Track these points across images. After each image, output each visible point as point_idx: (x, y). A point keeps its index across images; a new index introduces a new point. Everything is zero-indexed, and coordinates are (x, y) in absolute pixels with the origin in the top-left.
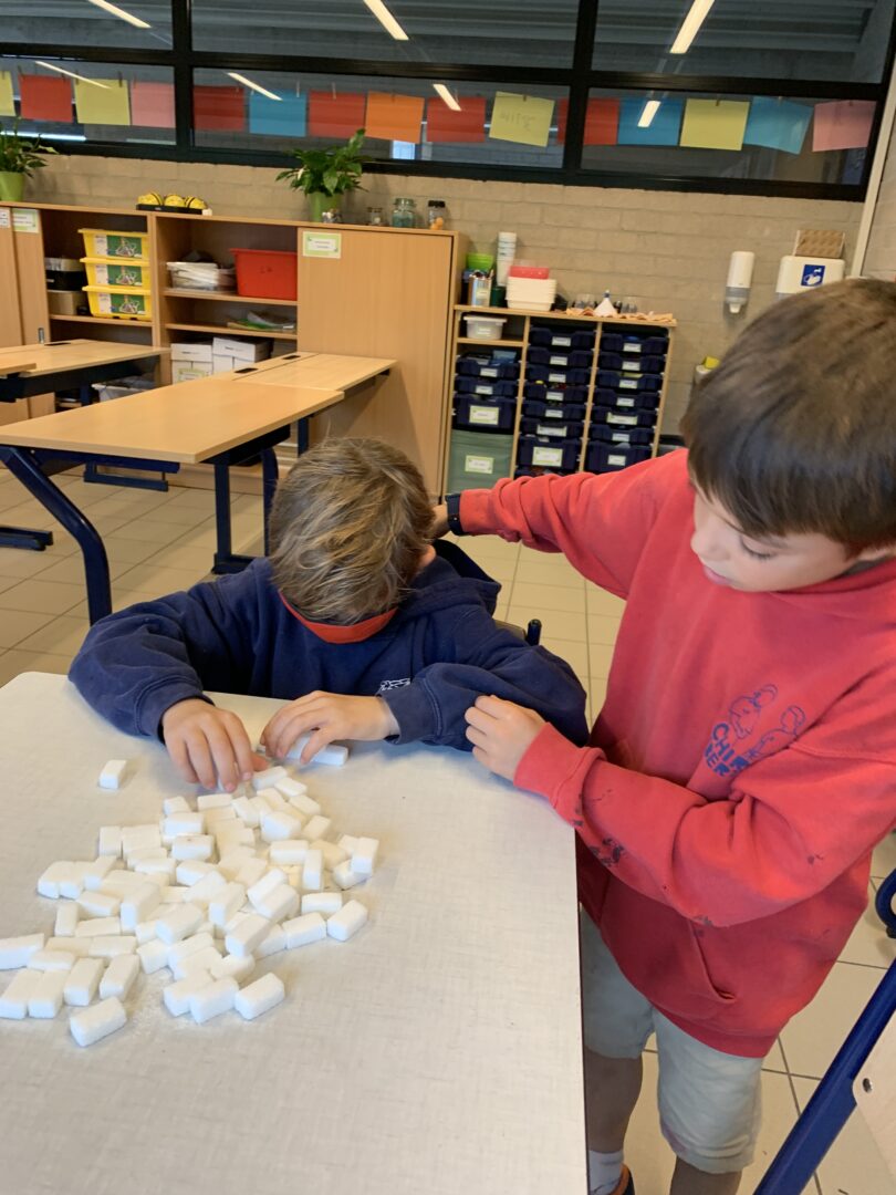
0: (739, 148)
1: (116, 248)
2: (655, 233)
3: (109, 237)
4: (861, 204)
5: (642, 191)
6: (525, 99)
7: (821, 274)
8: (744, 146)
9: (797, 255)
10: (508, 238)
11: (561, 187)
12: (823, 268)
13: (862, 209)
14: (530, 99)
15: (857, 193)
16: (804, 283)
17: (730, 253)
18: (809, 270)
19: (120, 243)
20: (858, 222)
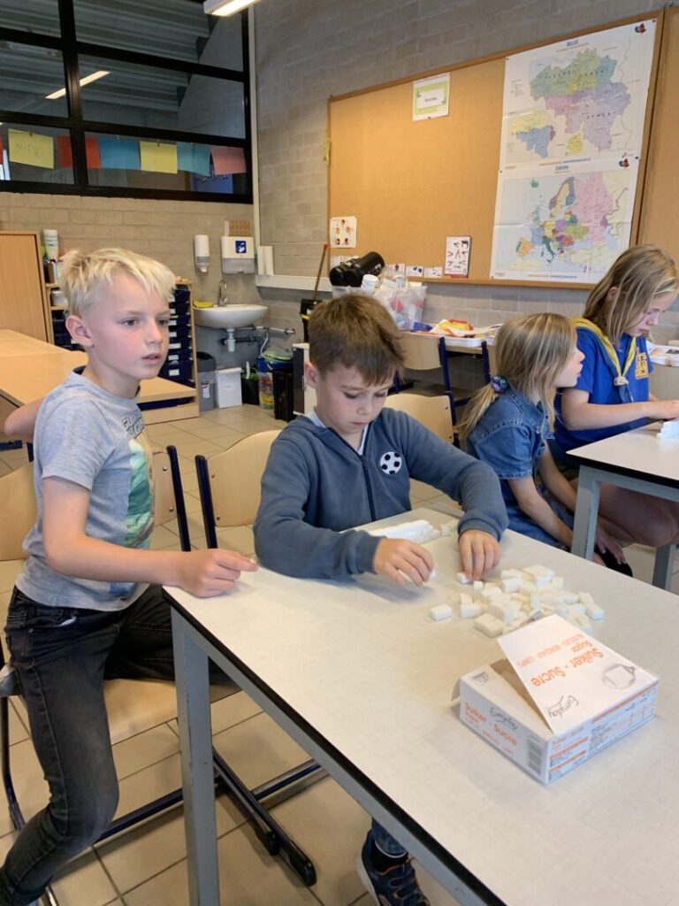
0: (176, 172)
2: (145, 225)
4: (250, 206)
5: (132, 200)
6: (31, 135)
7: (245, 246)
8: (179, 171)
9: (230, 236)
10: (51, 234)
11: (78, 197)
12: (245, 242)
13: (253, 208)
14: (35, 136)
15: (247, 198)
16: (238, 252)
17: (194, 236)
18: (238, 244)
20: (252, 216)
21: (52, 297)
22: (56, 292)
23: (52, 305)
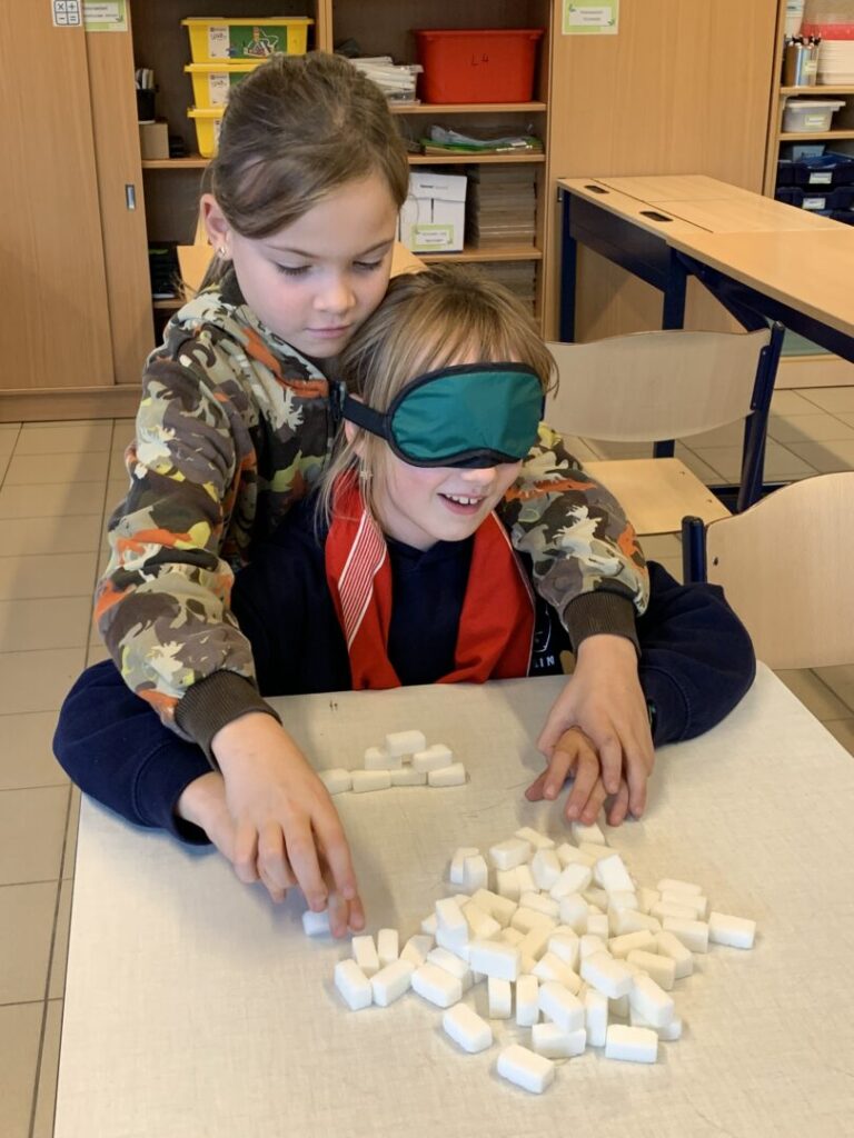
1: (245, 45)
3: (232, 28)
19: (253, 37)
21: (786, 113)
22: (796, 105)
23: (783, 131)
